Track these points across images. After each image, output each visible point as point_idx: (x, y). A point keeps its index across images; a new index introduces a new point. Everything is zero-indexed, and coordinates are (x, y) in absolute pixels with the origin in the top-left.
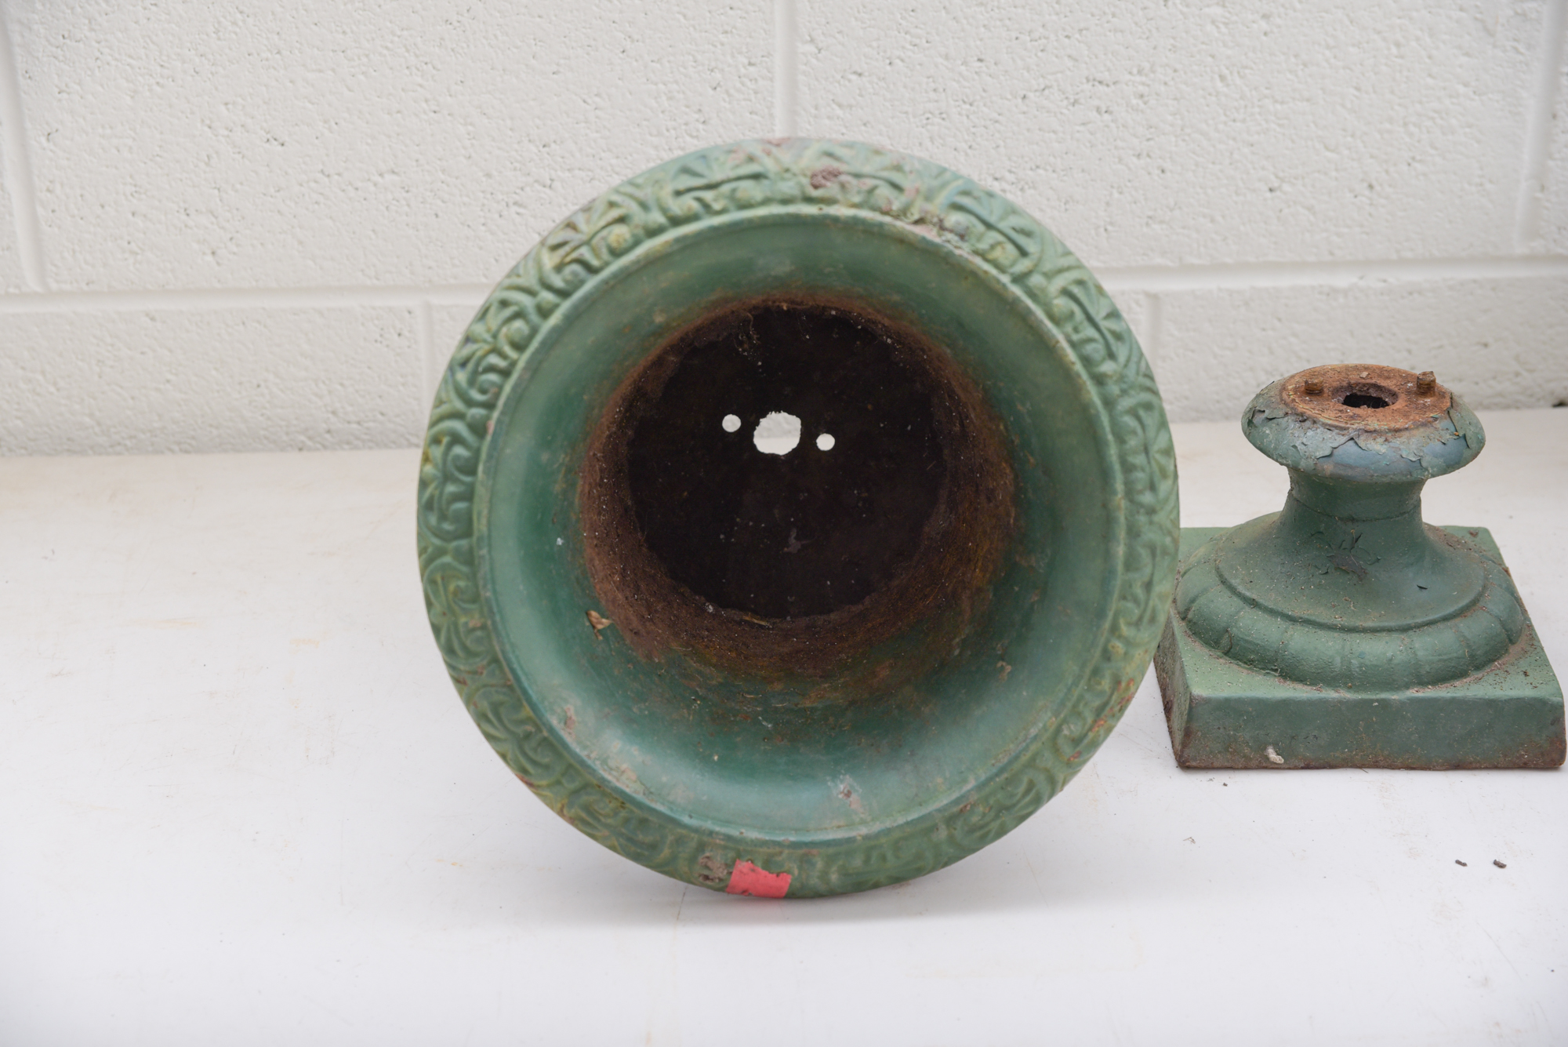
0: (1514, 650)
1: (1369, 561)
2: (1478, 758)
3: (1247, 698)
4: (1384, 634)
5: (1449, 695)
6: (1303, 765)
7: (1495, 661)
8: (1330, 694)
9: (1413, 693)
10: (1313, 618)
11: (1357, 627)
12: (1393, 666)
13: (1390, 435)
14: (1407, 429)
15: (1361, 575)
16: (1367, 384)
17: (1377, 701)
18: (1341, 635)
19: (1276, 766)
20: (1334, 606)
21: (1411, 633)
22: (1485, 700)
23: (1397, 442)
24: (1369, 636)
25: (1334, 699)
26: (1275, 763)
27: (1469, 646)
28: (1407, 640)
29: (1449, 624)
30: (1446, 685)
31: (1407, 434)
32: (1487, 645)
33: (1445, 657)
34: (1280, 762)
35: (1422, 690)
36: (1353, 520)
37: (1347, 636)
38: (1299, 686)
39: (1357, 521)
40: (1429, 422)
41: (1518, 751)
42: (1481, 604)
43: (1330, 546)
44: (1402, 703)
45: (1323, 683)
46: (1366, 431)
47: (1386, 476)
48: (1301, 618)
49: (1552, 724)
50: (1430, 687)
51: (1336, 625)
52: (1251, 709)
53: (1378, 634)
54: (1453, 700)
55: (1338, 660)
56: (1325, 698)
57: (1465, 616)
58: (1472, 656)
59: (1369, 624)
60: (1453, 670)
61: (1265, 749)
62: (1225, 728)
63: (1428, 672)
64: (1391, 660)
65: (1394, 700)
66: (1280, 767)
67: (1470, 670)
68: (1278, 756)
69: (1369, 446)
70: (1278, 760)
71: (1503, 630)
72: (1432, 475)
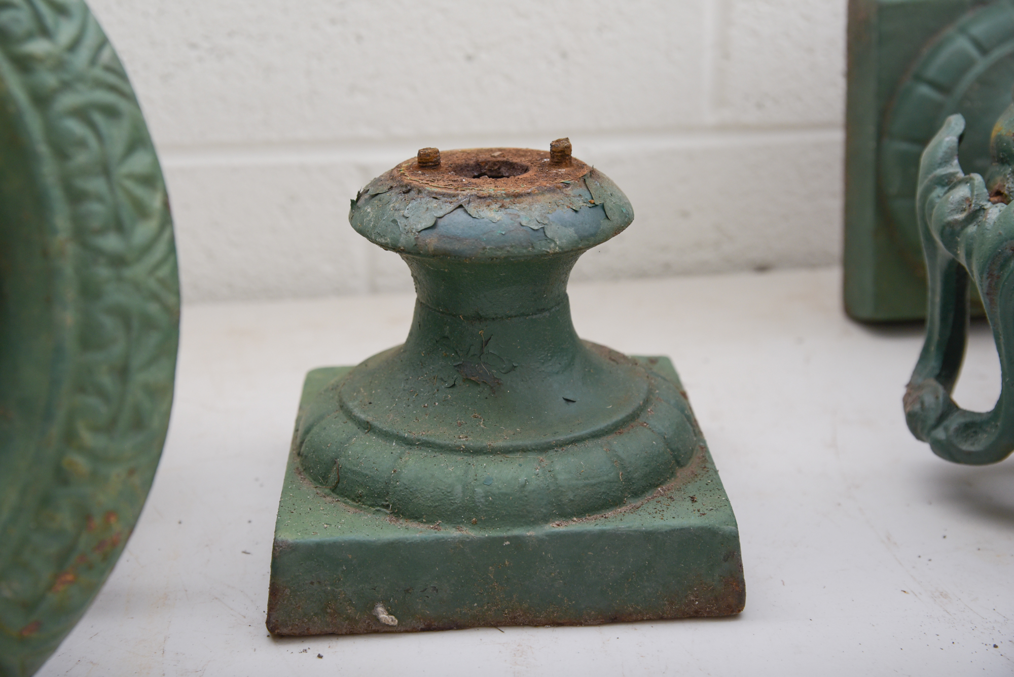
0: (682, 473)
1: (503, 369)
2: (639, 608)
3: (345, 542)
4: (518, 455)
5: (597, 528)
6: (423, 626)
7: (658, 486)
8: (451, 533)
9: (554, 527)
10: (432, 439)
11: (484, 447)
12: (526, 494)
13: (508, 200)
14: (529, 194)
15: (494, 387)
16: (498, 162)
17: (508, 538)
18: (466, 458)
19: (389, 629)
20: (460, 424)
21: (551, 453)
22: (642, 532)
23: (516, 209)
24: (499, 458)
25: (455, 538)
26: (388, 625)
27: (623, 467)
28: (546, 462)
29: (599, 441)
30: (595, 516)
31: (529, 199)
32: (646, 466)
33: (593, 481)
34: (392, 623)
35: (564, 524)
36: (479, 318)
37: (473, 460)
38: (413, 525)
39: (486, 319)
40: (559, 188)
41: (686, 597)
42: (640, 420)
43: (456, 353)
44: (540, 541)
45: (442, 520)
46: (480, 198)
47: (502, 249)
48: (419, 440)
49: (725, 560)
50: (575, 519)
51: (459, 447)
52: (350, 557)
53: (511, 456)
54: (602, 535)
55: (459, 488)
56: (443, 538)
57: (620, 433)
58: (628, 480)
59: (500, 443)
60: (604, 496)
61: (373, 607)
62: (319, 582)
63: (571, 501)
64: (524, 486)
65: (530, 536)
66: (394, 629)
67: (626, 497)
68: (390, 616)
69: (482, 214)
70: (390, 620)
71: (668, 450)
72: (560, 247)
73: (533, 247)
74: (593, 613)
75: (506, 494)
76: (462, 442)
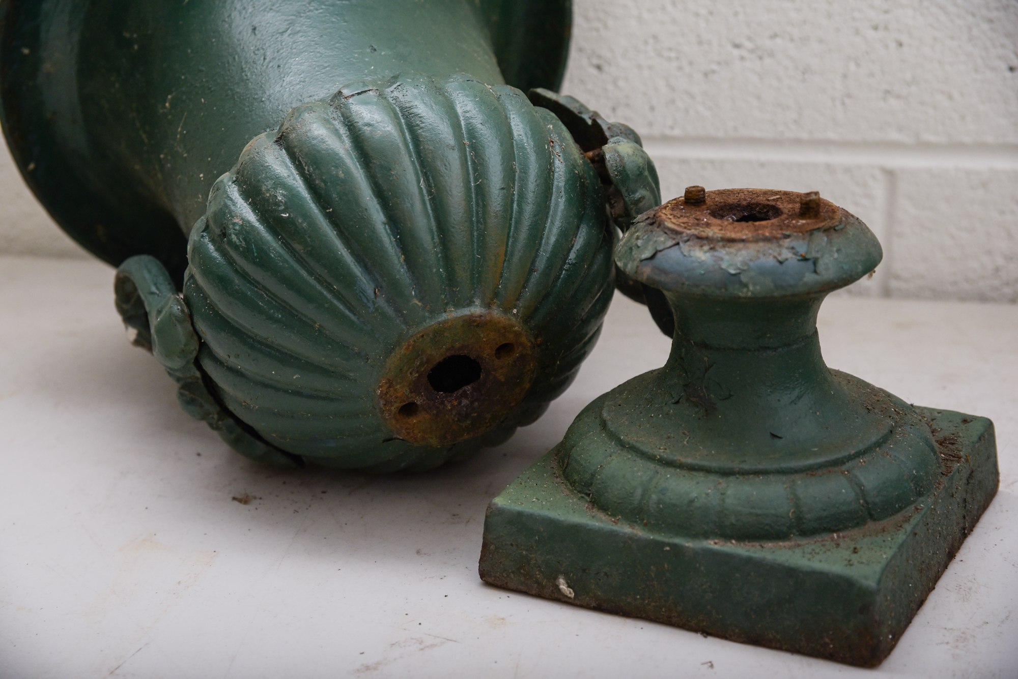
0: (871, 525)
1: (721, 395)
2: (778, 637)
3: (539, 516)
4: (701, 474)
5: (747, 554)
6: (594, 605)
7: (834, 531)
8: (626, 529)
9: (711, 544)
10: (638, 445)
11: (675, 461)
12: (694, 509)
13: (721, 244)
14: (744, 241)
15: (709, 410)
17: (669, 544)
18: (658, 467)
19: (567, 600)
20: (669, 437)
21: (732, 478)
22: (783, 566)
23: (722, 253)
24: (685, 472)
25: (625, 534)
26: (567, 596)
27: (797, 506)
28: (724, 485)
29: (784, 478)
30: (753, 544)
31: (741, 245)
33: (759, 512)
34: (569, 595)
35: (722, 543)
36: (705, 346)
37: (661, 469)
38: (601, 515)
39: (711, 348)
40: (776, 238)
42: (844, 468)
43: (686, 373)
44: (696, 553)
45: (622, 516)
46: (698, 238)
47: (698, 286)
48: (629, 444)
50: (734, 541)
51: (655, 456)
52: (542, 530)
53: (695, 473)
54: (749, 560)
55: (639, 492)
56: (616, 531)
57: (812, 475)
58: (799, 519)
59: (689, 461)
60: (767, 527)
61: (556, 578)
62: (517, 545)
63: (732, 524)
64: (692, 501)
65: (688, 547)
66: (570, 601)
67: (794, 534)
68: (569, 589)
69: (692, 253)
70: (568, 592)
71: (862, 501)
72: (752, 293)
73: (726, 290)
74: (737, 630)
75: (674, 505)
76: (661, 452)
